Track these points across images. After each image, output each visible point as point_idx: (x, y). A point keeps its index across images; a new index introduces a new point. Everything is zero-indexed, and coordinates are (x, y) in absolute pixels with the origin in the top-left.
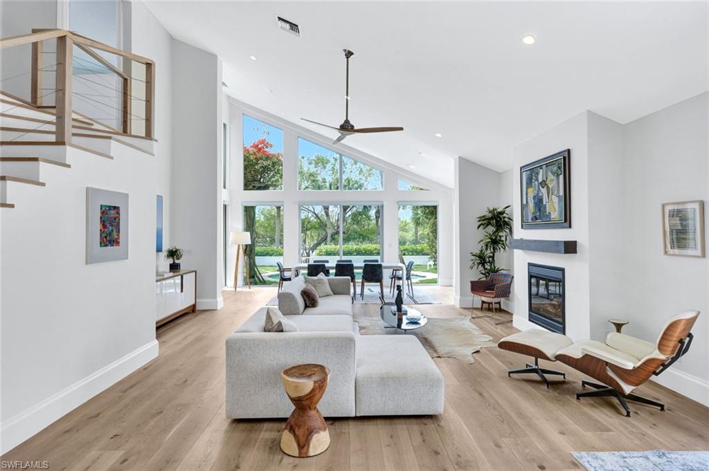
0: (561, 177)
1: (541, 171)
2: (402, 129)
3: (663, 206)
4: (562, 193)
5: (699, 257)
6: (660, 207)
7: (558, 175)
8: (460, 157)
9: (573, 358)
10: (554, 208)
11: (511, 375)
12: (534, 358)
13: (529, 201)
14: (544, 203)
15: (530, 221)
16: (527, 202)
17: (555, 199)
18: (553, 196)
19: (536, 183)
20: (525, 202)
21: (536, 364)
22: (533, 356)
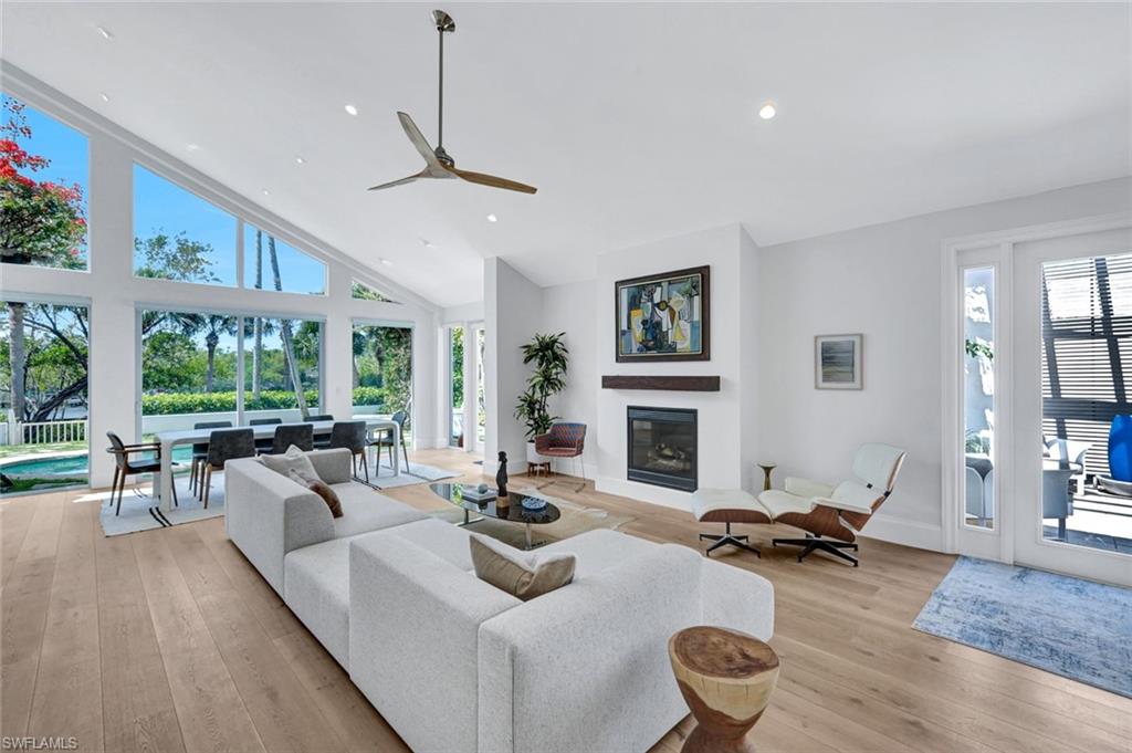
0: (697, 300)
1: (659, 289)
2: (533, 190)
3: (816, 338)
4: (697, 317)
5: (857, 389)
6: (813, 340)
7: (691, 296)
8: (499, 260)
9: (803, 515)
10: (681, 336)
11: (710, 553)
12: (725, 524)
13: (634, 326)
14: (664, 329)
15: (634, 351)
16: (629, 328)
17: (686, 326)
18: (682, 322)
19: (650, 304)
20: (624, 326)
21: (728, 532)
22: (722, 521)
